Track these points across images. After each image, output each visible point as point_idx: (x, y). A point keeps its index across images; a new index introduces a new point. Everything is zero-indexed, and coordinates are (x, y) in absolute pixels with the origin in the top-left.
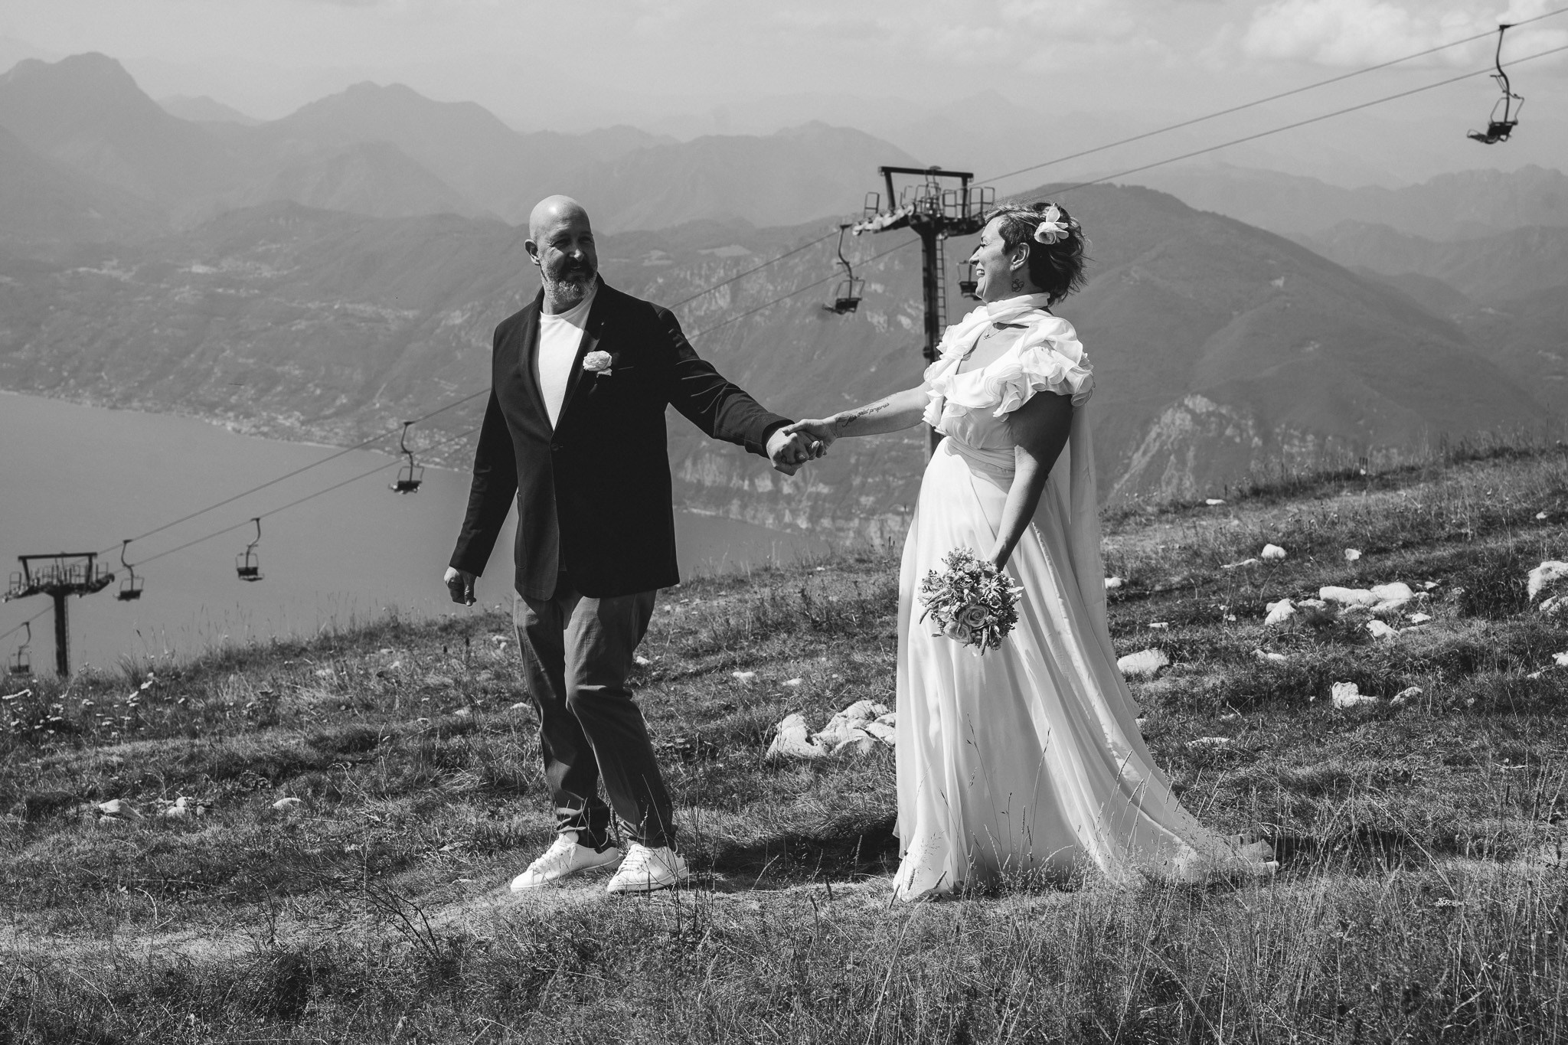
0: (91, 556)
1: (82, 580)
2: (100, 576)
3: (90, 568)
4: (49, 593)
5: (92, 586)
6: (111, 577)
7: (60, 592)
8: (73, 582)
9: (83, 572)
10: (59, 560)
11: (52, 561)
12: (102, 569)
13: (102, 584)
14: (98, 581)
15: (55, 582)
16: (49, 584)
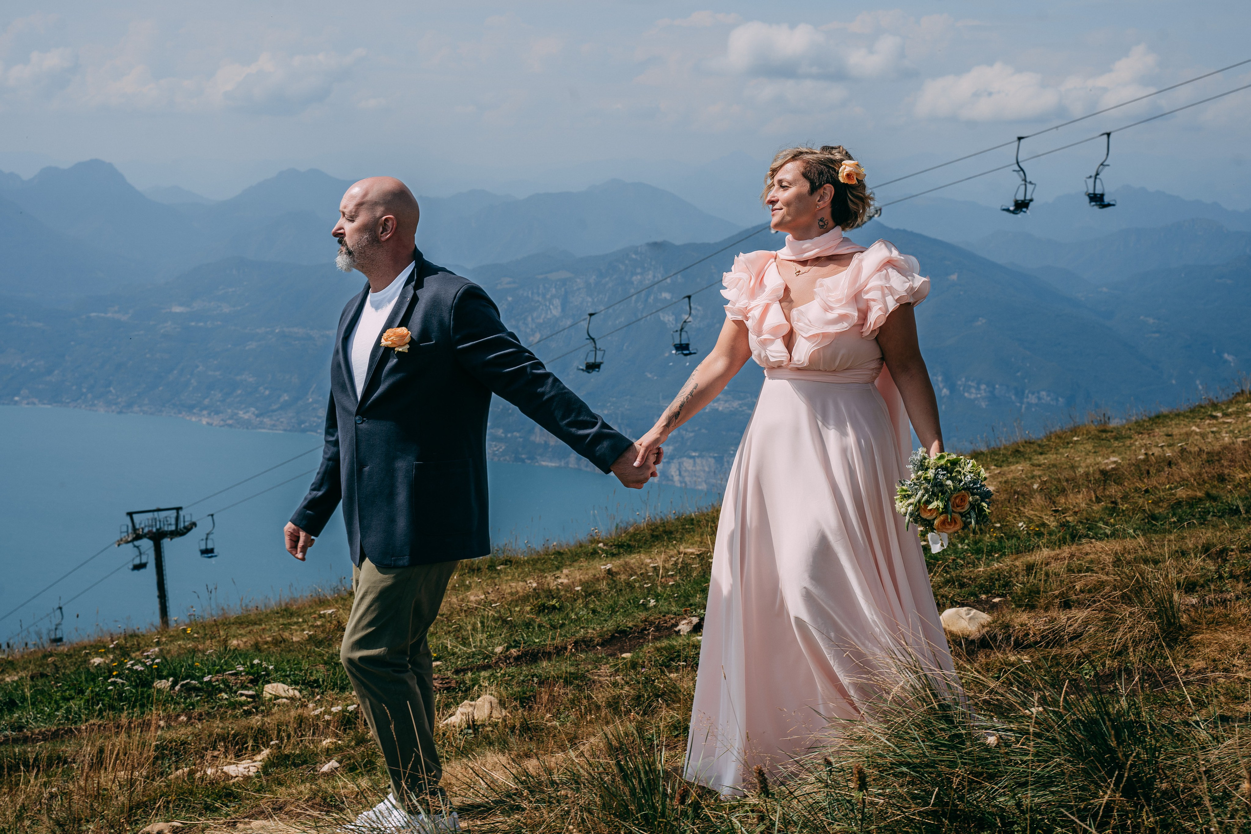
0: (178, 509)
1: (173, 528)
2: (187, 524)
3: (177, 519)
4: (150, 538)
5: (179, 533)
6: (194, 524)
7: (157, 537)
8: (166, 529)
9: (173, 521)
10: (156, 513)
11: (150, 515)
12: (188, 518)
13: (188, 529)
14: (185, 527)
15: (154, 530)
16: (150, 532)
